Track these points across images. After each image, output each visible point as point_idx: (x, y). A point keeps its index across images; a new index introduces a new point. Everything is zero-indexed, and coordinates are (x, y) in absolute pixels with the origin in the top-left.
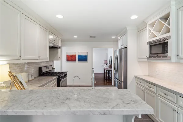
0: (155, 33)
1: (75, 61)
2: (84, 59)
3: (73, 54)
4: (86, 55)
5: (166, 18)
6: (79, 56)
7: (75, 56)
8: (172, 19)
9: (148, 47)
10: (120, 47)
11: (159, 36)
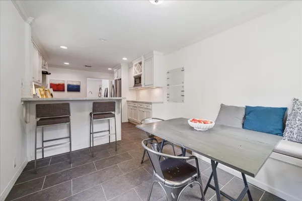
0: (137, 71)
1: (64, 91)
2: (75, 89)
3: (61, 82)
4: (78, 84)
5: (140, 63)
6: (68, 86)
7: (63, 85)
8: (142, 65)
9: (133, 79)
10: (116, 78)
11: (138, 74)
